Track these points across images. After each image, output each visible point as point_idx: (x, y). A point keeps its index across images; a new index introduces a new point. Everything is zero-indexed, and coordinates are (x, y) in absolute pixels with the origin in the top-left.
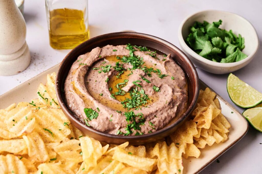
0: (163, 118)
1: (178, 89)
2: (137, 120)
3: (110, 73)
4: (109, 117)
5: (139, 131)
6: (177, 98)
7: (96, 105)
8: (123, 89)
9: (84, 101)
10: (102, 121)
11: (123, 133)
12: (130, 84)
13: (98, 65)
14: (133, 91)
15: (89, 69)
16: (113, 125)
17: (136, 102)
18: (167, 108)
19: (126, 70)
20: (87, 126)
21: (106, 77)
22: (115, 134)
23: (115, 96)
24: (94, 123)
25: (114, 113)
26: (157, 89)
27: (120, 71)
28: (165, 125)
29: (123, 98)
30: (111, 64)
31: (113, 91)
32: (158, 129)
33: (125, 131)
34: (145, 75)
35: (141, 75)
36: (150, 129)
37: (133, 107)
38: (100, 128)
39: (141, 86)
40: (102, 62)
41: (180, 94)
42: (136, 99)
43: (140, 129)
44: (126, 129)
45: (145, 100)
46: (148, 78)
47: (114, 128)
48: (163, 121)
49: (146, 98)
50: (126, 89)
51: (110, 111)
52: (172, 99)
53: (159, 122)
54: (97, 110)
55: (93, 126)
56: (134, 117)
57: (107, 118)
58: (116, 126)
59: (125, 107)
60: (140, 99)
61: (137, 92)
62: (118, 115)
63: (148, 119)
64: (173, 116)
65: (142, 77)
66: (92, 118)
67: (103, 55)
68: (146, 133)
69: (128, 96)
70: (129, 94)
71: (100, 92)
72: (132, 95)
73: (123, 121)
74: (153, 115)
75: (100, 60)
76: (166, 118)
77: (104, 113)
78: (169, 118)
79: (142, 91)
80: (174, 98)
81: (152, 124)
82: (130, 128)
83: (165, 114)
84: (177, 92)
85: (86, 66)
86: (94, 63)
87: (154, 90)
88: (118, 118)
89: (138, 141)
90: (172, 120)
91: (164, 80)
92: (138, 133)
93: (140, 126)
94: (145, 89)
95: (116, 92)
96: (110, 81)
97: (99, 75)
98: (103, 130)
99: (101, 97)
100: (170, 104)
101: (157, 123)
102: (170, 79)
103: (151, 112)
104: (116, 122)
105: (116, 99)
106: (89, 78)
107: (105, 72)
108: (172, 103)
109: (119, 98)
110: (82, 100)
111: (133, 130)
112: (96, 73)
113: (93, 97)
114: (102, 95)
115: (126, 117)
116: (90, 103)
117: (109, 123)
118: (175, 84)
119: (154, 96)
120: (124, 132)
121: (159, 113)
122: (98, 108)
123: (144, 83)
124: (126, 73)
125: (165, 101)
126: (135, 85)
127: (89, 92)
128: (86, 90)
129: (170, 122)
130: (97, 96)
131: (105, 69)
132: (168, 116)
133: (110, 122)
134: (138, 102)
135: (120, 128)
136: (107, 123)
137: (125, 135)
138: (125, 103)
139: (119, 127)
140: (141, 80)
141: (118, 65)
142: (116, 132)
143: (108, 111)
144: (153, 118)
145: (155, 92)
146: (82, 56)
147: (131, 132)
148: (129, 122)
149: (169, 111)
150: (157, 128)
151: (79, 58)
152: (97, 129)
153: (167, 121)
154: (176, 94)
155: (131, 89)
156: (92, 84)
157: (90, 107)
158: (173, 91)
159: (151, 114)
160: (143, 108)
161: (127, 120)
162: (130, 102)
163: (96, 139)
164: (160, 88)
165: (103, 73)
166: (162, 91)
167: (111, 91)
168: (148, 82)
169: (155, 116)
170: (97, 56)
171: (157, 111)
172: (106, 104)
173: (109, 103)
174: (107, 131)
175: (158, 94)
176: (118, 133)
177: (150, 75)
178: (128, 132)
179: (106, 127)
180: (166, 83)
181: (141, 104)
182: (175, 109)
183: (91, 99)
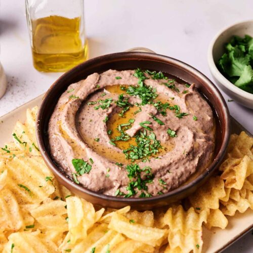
0: (179, 174)
1: (201, 134)
2: (142, 177)
3: (110, 110)
4: (106, 171)
5: (145, 192)
6: (199, 146)
7: (89, 154)
8: (127, 132)
9: (74, 149)
10: (95, 177)
11: (123, 194)
12: (136, 127)
13: (95, 99)
14: (140, 135)
15: (82, 104)
16: (111, 182)
17: (143, 152)
18: (185, 160)
19: (132, 106)
20: (75, 183)
21: (105, 116)
22: (113, 195)
23: (115, 143)
24: (85, 179)
25: (112, 166)
26: (173, 133)
27: (125, 107)
28: (181, 184)
29: (126, 145)
30: (112, 96)
31: (113, 136)
32: (171, 189)
33: (127, 191)
34: (158, 113)
35: (151, 114)
36: (160, 188)
37: (139, 158)
38: (92, 186)
39: (151, 129)
40: (100, 94)
41: (203, 140)
42: (144, 147)
43: (146, 189)
44: (128, 188)
45: (156, 148)
46: (161, 118)
47: (111, 187)
48: (179, 178)
49: (158, 146)
50: (131, 132)
51: (107, 164)
52: (193, 148)
53: (173, 179)
54: (89, 161)
55: (84, 183)
56: (139, 172)
57: (103, 173)
58: (114, 184)
59: (129, 158)
60: (149, 147)
61: (146, 136)
62: (117, 169)
63: (158, 175)
64: (193, 171)
65: (154, 116)
66: (82, 172)
67: (102, 84)
68: (155, 193)
69: (133, 142)
70: (134, 139)
71: (95, 136)
72: (138, 141)
73: (124, 178)
74: (165, 169)
75: (98, 91)
76: (182, 174)
77: (100, 166)
78: (187, 175)
79: (152, 136)
80: (196, 146)
81: (163, 181)
82: (132, 188)
83: (182, 169)
84: (200, 138)
85: (78, 100)
86: (90, 96)
87: (169, 135)
88: (117, 174)
89: (143, 206)
90: (191, 176)
91: (183, 121)
92: (143, 195)
93: (147, 185)
94: (156, 132)
95: (117, 136)
96: (109, 122)
97: (96, 113)
98: (97, 189)
99: (97, 143)
100: (188, 154)
101: (170, 180)
102: (191, 120)
103: (163, 165)
104: (115, 178)
105: (116, 146)
106: (81, 117)
107: (104, 108)
108: (192, 153)
109: (121, 144)
110: (70, 147)
111: (137, 190)
112: (92, 109)
113: (85, 143)
114: (98, 140)
115: (127, 172)
116: (80, 152)
117: (105, 180)
118: (198, 126)
119: (169, 142)
120: (125, 193)
121: (174, 167)
122: (91, 159)
123: (156, 125)
124: (133, 110)
125: (182, 150)
126: (143, 128)
127: (81, 136)
128: (76, 134)
129: (188, 179)
130: (91, 142)
131: (104, 104)
132: (186, 171)
133: (107, 179)
134: (147, 151)
135: (120, 187)
136: (102, 179)
137: (127, 196)
138: (128, 152)
139: (118, 185)
140: (152, 121)
141: (122, 98)
142: (114, 192)
143: (104, 163)
144: (165, 174)
145: (170, 137)
146: (74, 85)
147: (134, 193)
148: (132, 179)
149: (187, 165)
150: (169, 188)
151: (69, 88)
152: (89, 188)
153: (184, 178)
154: (198, 140)
155: (138, 133)
156: (86, 125)
157: (80, 158)
158: (195, 137)
159: (163, 168)
160: (152, 159)
161: (129, 176)
162: (136, 150)
163: (88, 200)
164: (177, 132)
165: (101, 109)
166: (180, 135)
167: (110, 134)
168: (161, 124)
169: (168, 171)
170: (93, 86)
171: (170, 164)
172: (102, 154)
173: (107, 151)
174: (101, 191)
175: (175, 139)
176: (117, 193)
177: (164, 114)
178: (130, 193)
179: (101, 185)
180: (185, 125)
181: (150, 154)
182: (196, 161)
183: (83, 145)
